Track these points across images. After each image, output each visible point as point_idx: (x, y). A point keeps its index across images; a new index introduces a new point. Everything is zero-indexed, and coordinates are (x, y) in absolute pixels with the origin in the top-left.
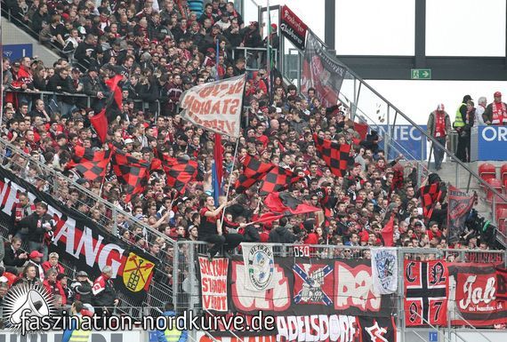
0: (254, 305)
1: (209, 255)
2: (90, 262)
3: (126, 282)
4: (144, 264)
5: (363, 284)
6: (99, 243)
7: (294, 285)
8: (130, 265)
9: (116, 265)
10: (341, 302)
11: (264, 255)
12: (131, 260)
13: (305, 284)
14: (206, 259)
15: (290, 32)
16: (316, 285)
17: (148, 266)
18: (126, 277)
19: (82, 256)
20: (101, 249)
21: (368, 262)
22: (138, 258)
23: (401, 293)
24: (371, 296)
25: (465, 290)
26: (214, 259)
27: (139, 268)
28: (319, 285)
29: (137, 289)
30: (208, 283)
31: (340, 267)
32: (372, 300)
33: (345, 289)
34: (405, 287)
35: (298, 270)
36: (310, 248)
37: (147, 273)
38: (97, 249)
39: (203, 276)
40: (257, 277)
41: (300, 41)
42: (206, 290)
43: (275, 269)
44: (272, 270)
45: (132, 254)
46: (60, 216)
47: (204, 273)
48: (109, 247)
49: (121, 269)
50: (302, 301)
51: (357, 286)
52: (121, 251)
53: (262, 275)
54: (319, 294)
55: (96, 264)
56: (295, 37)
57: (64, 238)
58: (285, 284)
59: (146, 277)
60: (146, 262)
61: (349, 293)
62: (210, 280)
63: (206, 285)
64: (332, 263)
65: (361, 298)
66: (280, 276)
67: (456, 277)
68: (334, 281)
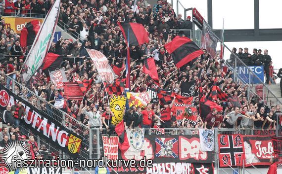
0: (134, 158)
1: (108, 135)
2: (54, 140)
3: (69, 148)
4: (77, 140)
5: (196, 147)
6: (57, 130)
7: (155, 148)
8: (71, 140)
9: (65, 141)
10: (184, 156)
11: (139, 134)
12: (71, 138)
13: (162, 148)
14: (107, 137)
15: (197, 21)
16: (169, 148)
17: (78, 141)
18: (69, 146)
19: (51, 136)
20: (58, 133)
21: (198, 136)
22: (74, 137)
23: (217, 151)
24: (200, 152)
26: (111, 137)
27: (75, 142)
28: (170, 148)
29: (75, 152)
30: (107, 149)
31: (182, 139)
32: (201, 155)
33: (185, 150)
34: (219, 148)
35: (158, 141)
36: (165, 130)
37: (78, 144)
38: (56, 133)
39: (104, 145)
40: (135, 145)
41: (201, 26)
42: (106, 152)
43: (145, 141)
44: (143, 141)
45: (71, 135)
46: (40, 117)
47: (105, 143)
48: (62, 132)
49: (67, 143)
50: (161, 156)
51: (192, 148)
52: (67, 134)
53: (137, 144)
54: (170, 152)
55: (56, 140)
56: (199, 23)
57: (42, 128)
58: (151, 148)
59: (78, 146)
60: (78, 139)
61: (188, 151)
62: (108, 147)
63: (106, 150)
64: (177, 137)
65: (195, 154)
66: (148, 144)
67: (249, 142)
68: (178, 146)
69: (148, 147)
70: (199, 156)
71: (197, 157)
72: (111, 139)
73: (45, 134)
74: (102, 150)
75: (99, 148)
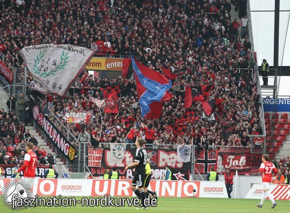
0: (116, 165)
1: (93, 147)
2: (62, 150)
3: (69, 157)
5: (173, 158)
6: (64, 143)
8: (70, 151)
9: (67, 151)
10: (161, 164)
11: (121, 148)
12: (70, 149)
14: (92, 149)
17: (74, 151)
18: (70, 155)
21: (175, 151)
23: (194, 161)
24: (177, 162)
25: (228, 161)
27: (72, 152)
29: (72, 159)
31: (161, 152)
32: (178, 164)
33: (164, 160)
34: (196, 159)
39: (89, 155)
40: (117, 155)
43: (127, 153)
44: (125, 153)
45: (71, 147)
46: (57, 134)
47: (90, 153)
48: (67, 144)
51: (170, 159)
52: (69, 146)
57: (57, 141)
58: (132, 158)
59: (73, 155)
61: (166, 161)
63: (90, 158)
64: (157, 151)
65: (172, 163)
66: (130, 155)
67: (222, 156)
68: (157, 157)
69: (130, 157)
70: (176, 165)
71: (173, 165)
72: (96, 150)
73: (58, 145)
74: (87, 159)
75: (85, 157)
